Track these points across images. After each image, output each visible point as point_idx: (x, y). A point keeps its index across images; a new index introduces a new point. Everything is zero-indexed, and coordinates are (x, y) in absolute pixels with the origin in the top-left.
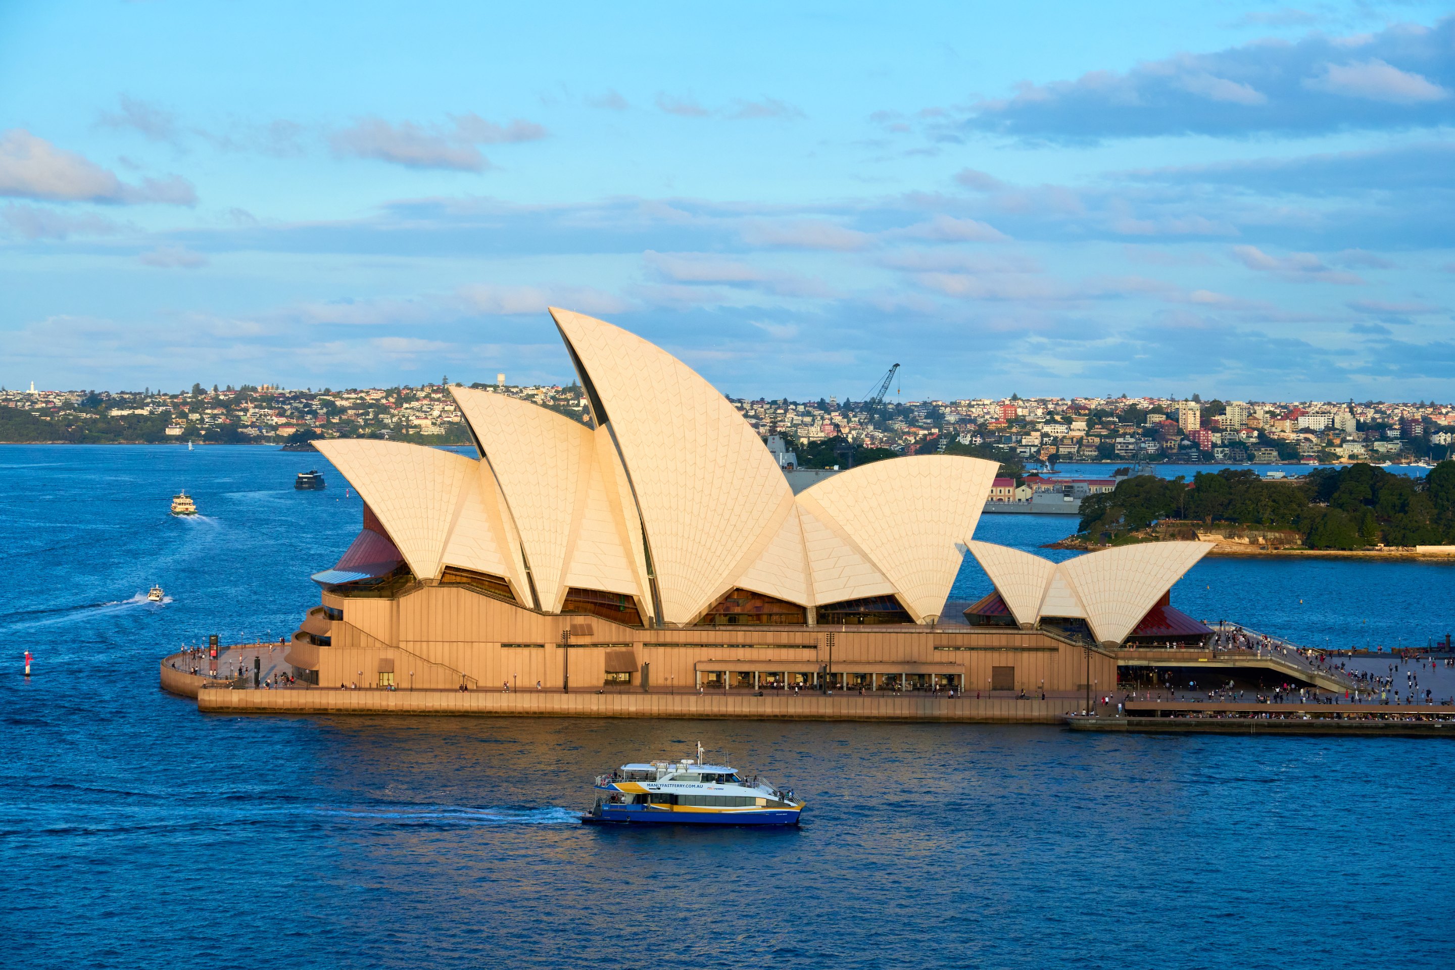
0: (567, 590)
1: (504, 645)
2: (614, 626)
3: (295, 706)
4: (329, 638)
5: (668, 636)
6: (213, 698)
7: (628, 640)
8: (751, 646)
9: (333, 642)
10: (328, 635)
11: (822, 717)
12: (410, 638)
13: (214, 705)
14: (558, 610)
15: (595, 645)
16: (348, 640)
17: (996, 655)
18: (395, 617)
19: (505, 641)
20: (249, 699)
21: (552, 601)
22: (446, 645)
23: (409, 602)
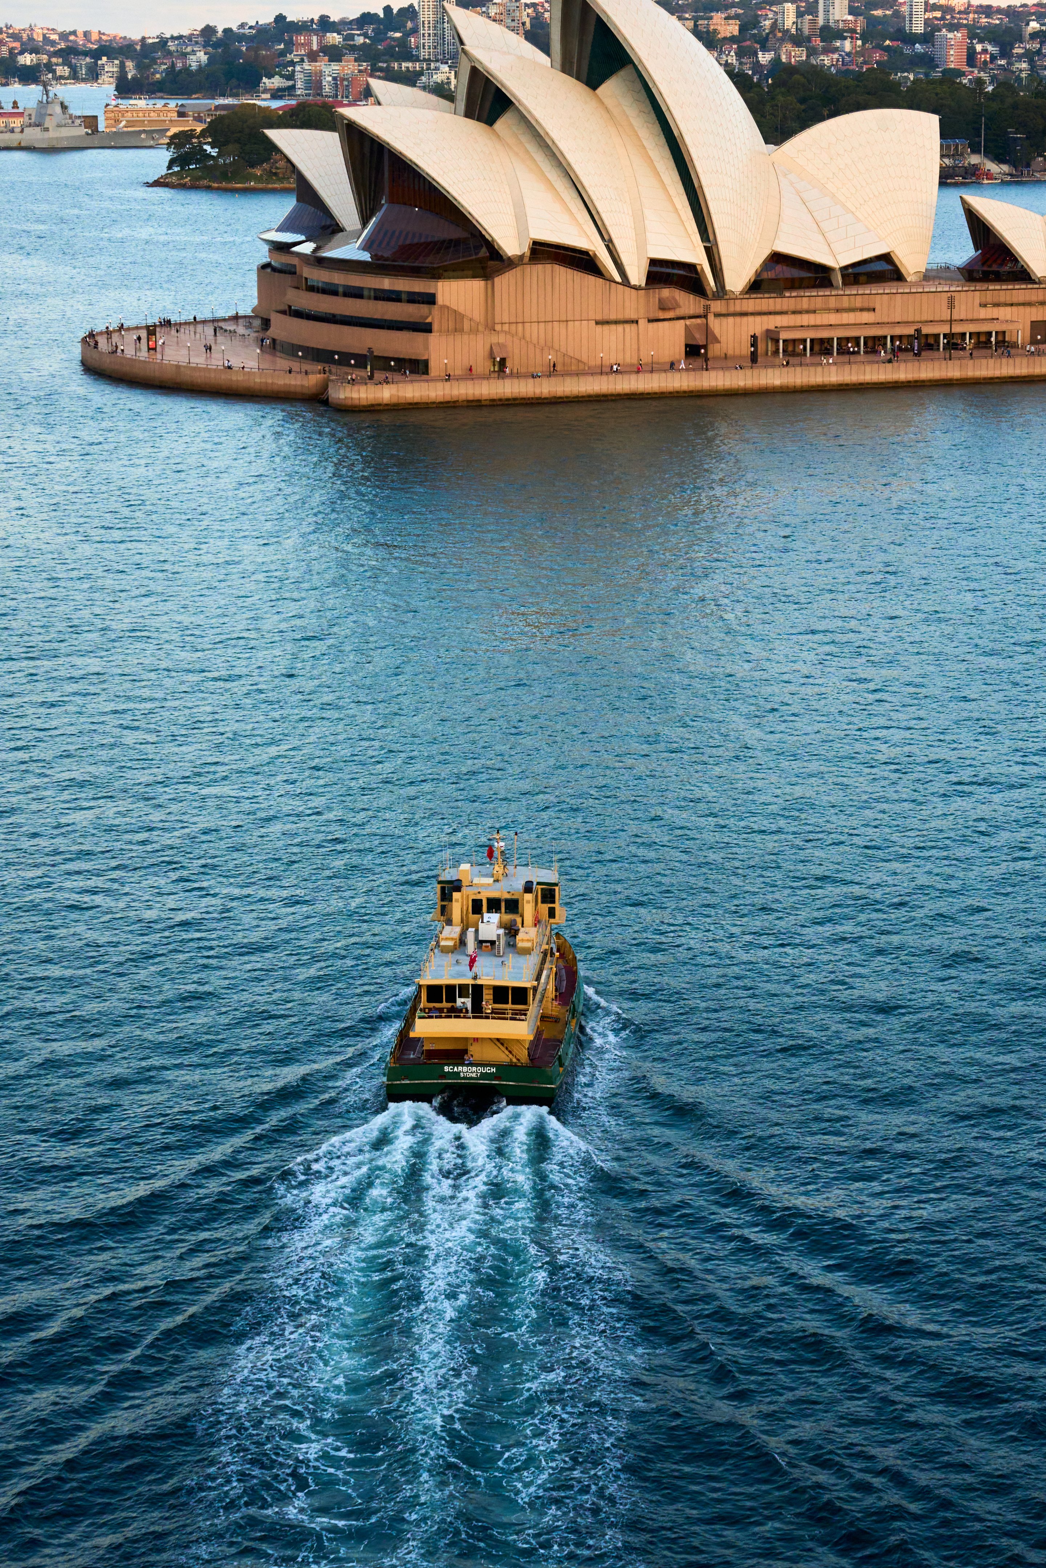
0: (648, 261)
1: (599, 322)
2: (691, 297)
3: (448, 399)
4: (430, 324)
5: (732, 305)
6: (363, 395)
7: (701, 310)
8: (814, 312)
9: (435, 327)
10: (429, 320)
11: (951, 380)
12: (505, 319)
13: (364, 403)
14: (643, 284)
15: (677, 318)
16: (451, 326)
17: (1034, 310)
18: (490, 297)
19: (599, 317)
20: (401, 394)
21: (637, 275)
22: (542, 325)
23: (504, 282)
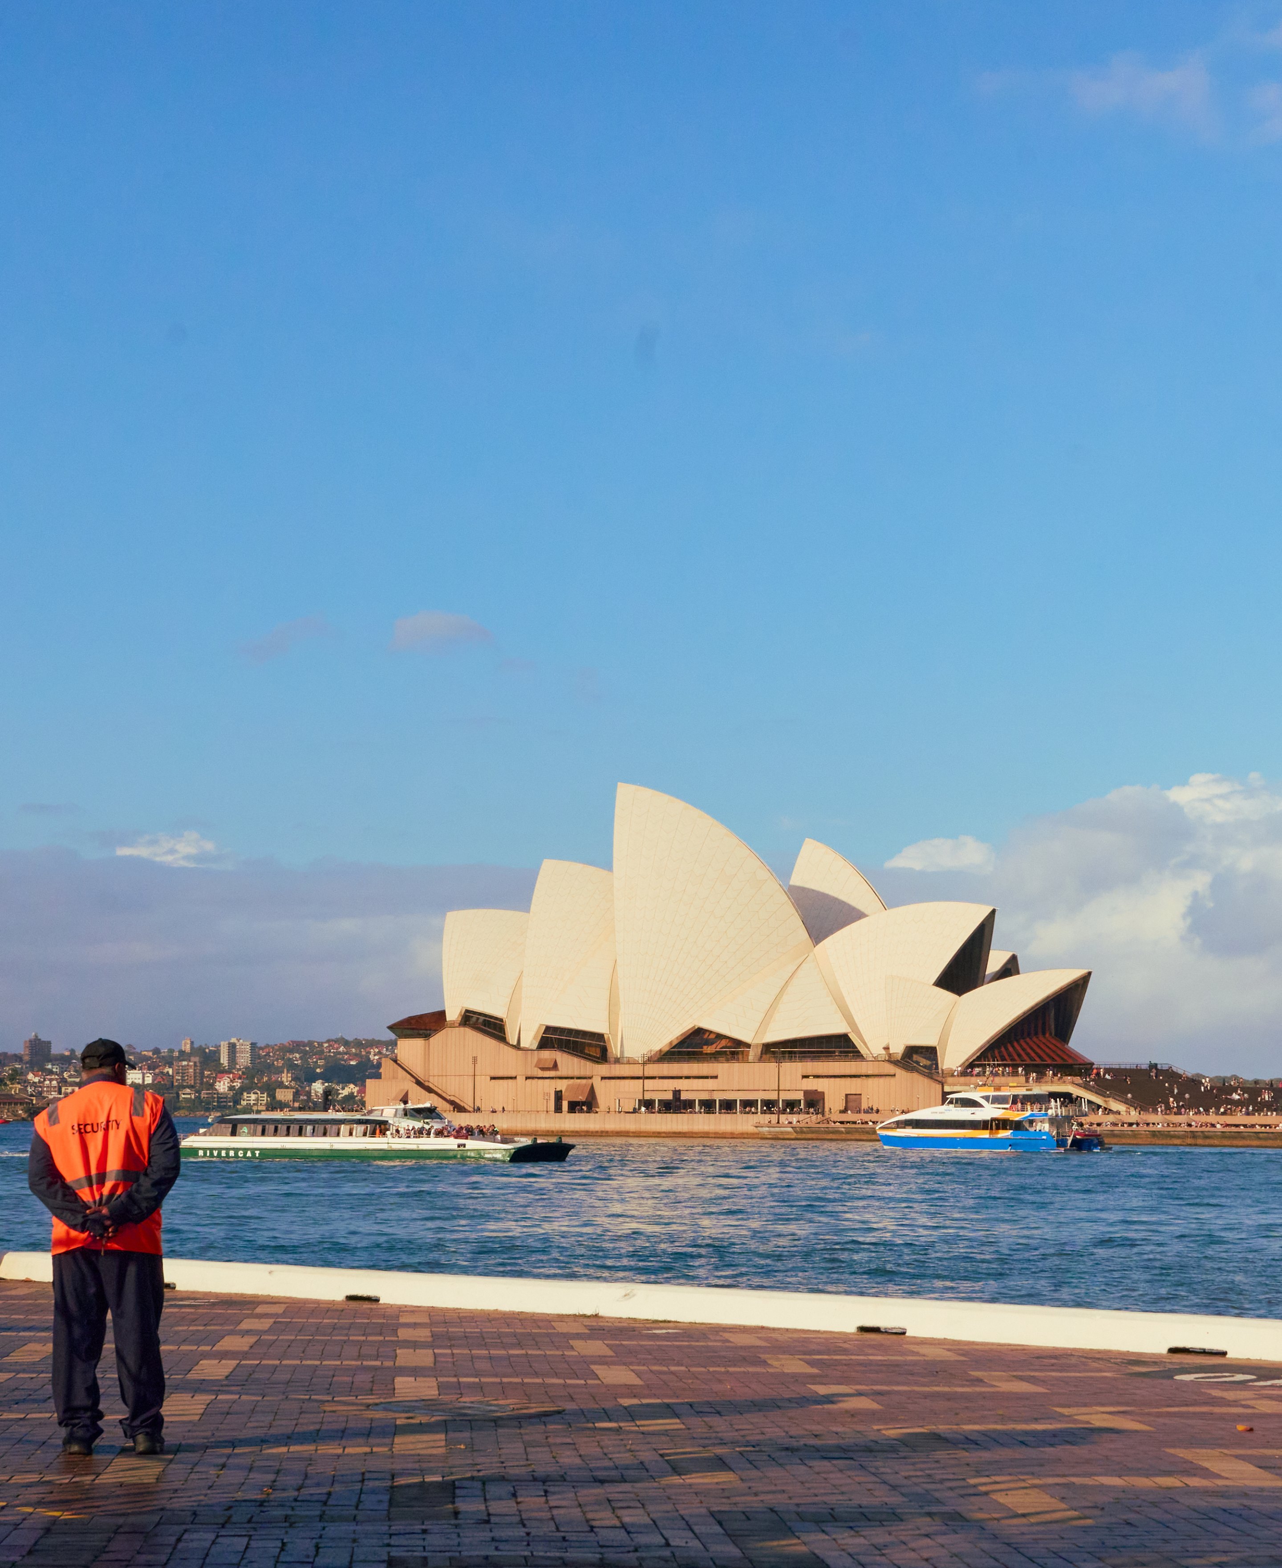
0: (544, 1028)
1: (493, 1078)
2: (576, 1060)
5: (617, 1070)
7: (588, 1074)
12: (436, 1072)
14: (535, 1046)
15: (561, 1078)
17: (848, 1082)
18: (427, 1052)
19: (493, 1075)
21: (529, 1040)
22: (457, 1078)
23: (437, 1039)
